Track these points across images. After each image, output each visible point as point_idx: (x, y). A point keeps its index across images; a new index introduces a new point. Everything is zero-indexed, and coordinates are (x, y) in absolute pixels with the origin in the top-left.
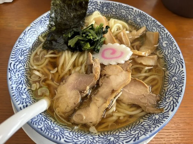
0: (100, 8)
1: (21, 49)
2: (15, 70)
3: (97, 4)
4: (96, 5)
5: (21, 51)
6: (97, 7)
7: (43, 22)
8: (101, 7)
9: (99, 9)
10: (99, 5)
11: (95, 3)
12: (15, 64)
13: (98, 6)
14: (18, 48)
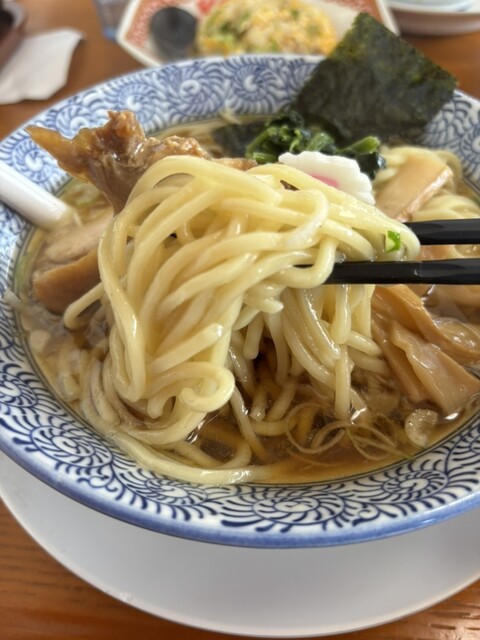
0: (466, 130)
1: (150, 88)
2: (85, 110)
3: (466, 113)
4: (461, 114)
5: (146, 91)
6: (458, 122)
7: (268, 70)
8: (471, 132)
9: (461, 131)
10: (470, 120)
11: (461, 106)
12: (98, 100)
13: (462, 121)
14: (147, 79)
